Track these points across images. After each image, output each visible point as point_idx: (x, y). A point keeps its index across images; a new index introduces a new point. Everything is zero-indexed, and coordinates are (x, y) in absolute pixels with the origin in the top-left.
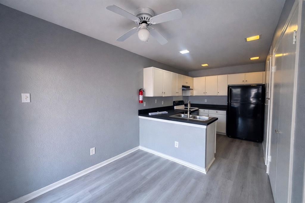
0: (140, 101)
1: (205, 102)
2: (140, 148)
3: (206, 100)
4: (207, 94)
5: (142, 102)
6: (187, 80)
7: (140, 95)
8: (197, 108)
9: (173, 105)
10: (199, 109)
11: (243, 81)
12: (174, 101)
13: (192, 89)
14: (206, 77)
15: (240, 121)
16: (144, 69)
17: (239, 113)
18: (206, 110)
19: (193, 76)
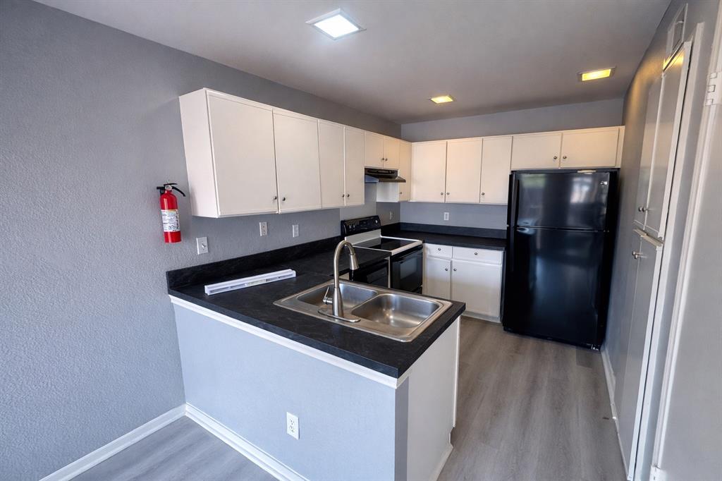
0: (166, 233)
1: (446, 219)
2: (188, 411)
3: (448, 213)
4: (450, 199)
5: (176, 237)
6: (385, 151)
7: (163, 208)
8: (418, 242)
9: (339, 234)
10: (424, 242)
11: (555, 158)
12: (342, 219)
13: (404, 181)
14: (449, 141)
15: (539, 268)
16: (180, 97)
17: (539, 245)
18: (443, 247)
19: (411, 140)
